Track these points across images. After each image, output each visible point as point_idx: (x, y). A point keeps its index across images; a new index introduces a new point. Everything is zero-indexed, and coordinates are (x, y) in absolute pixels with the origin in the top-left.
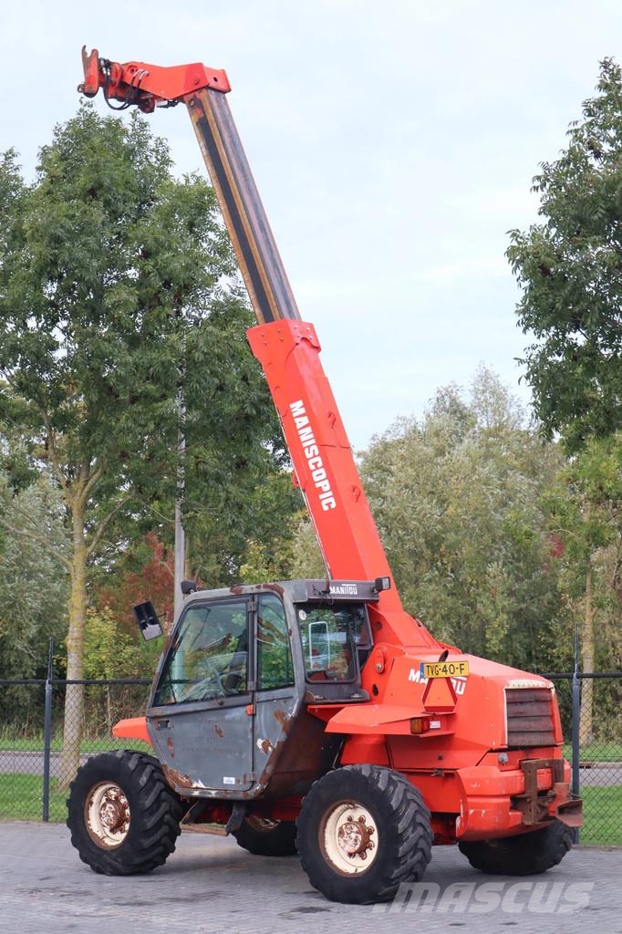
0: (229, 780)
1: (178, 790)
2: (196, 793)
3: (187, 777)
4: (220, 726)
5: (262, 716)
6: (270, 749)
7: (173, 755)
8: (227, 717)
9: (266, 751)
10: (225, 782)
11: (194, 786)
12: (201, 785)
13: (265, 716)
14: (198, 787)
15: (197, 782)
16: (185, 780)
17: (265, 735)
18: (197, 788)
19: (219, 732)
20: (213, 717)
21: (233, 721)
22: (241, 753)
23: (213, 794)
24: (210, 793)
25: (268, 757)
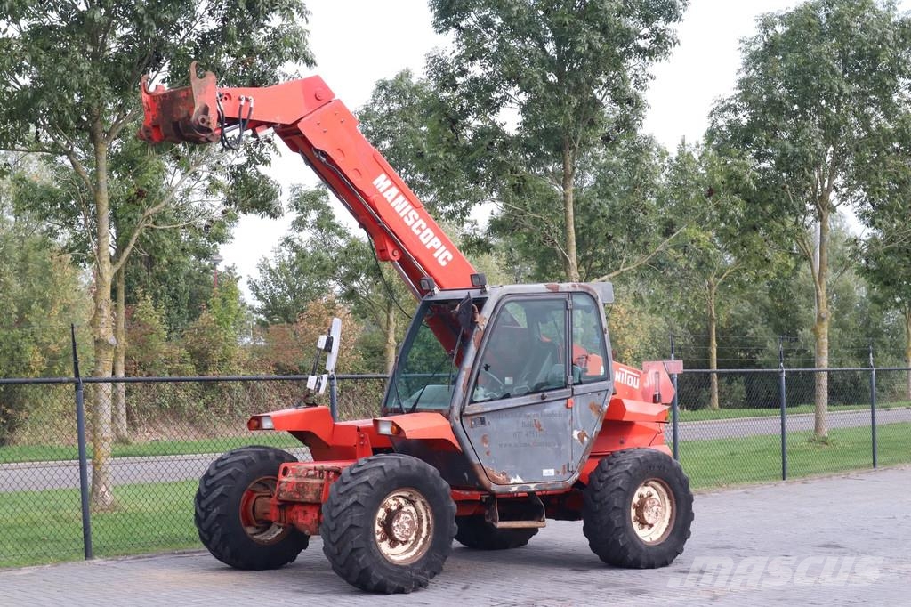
0: (549, 473)
1: (494, 488)
2: (514, 489)
3: (504, 474)
4: (540, 420)
5: (578, 409)
6: (586, 439)
7: (488, 453)
8: (546, 410)
9: (582, 441)
10: (544, 475)
11: (512, 482)
12: (519, 480)
13: (580, 407)
14: (517, 483)
15: (515, 477)
16: (501, 478)
17: (580, 426)
18: (515, 484)
19: (538, 426)
20: (531, 412)
21: (552, 415)
22: (560, 444)
23: (532, 487)
24: (529, 488)
25: (585, 447)
